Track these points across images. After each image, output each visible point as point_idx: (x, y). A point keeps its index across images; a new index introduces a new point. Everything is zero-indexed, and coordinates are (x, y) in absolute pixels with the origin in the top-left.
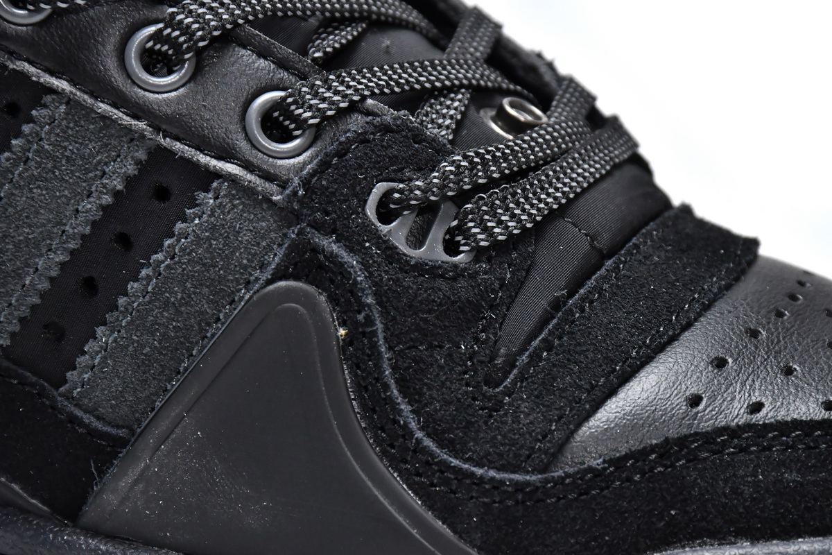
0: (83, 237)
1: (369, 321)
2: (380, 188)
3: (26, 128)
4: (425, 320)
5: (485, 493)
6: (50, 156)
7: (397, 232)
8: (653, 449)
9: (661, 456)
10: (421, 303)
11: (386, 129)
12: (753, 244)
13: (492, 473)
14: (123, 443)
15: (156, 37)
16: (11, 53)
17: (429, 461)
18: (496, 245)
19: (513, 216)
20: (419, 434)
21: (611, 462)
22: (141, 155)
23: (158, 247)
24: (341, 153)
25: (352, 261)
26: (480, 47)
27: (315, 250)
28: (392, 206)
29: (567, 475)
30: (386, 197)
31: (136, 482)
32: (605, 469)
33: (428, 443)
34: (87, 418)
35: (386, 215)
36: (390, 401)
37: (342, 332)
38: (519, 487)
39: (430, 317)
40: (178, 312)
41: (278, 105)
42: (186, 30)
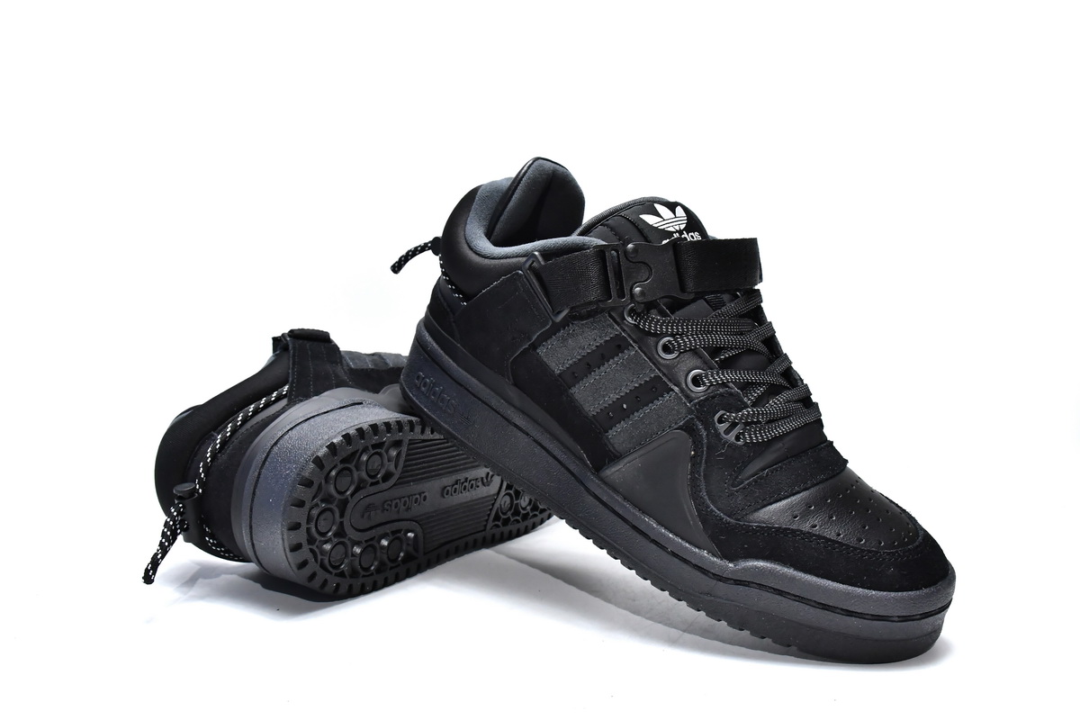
1: (702, 453)
2: (721, 412)
3: (621, 355)
5: (717, 520)
6: (625, 366)
7: (722, 427)
11: (731, 394)
12: (846, 461)
13: (722, 515)
14: (617, 458)
16: (624, 331)
17: (704, 503)
18: (752, 443)
19: (761, 435)
20: (704, 494)
21: (760, 527)
22: (652, 376)
23: (648, 405)
24: (713, 398)
25: (704, 434)
26: (780, 369)
27: (694, 425)
28: (723, 419)
29: (744, 525)
30: (722, 416)
31: (617, 471)
33: (706, 497)
34: (610, 446)
35: (720, 421)
36: (699, 480)
37: (693, 453)
38: (728, 522)
40: (646, 427)
41: (700, 375)
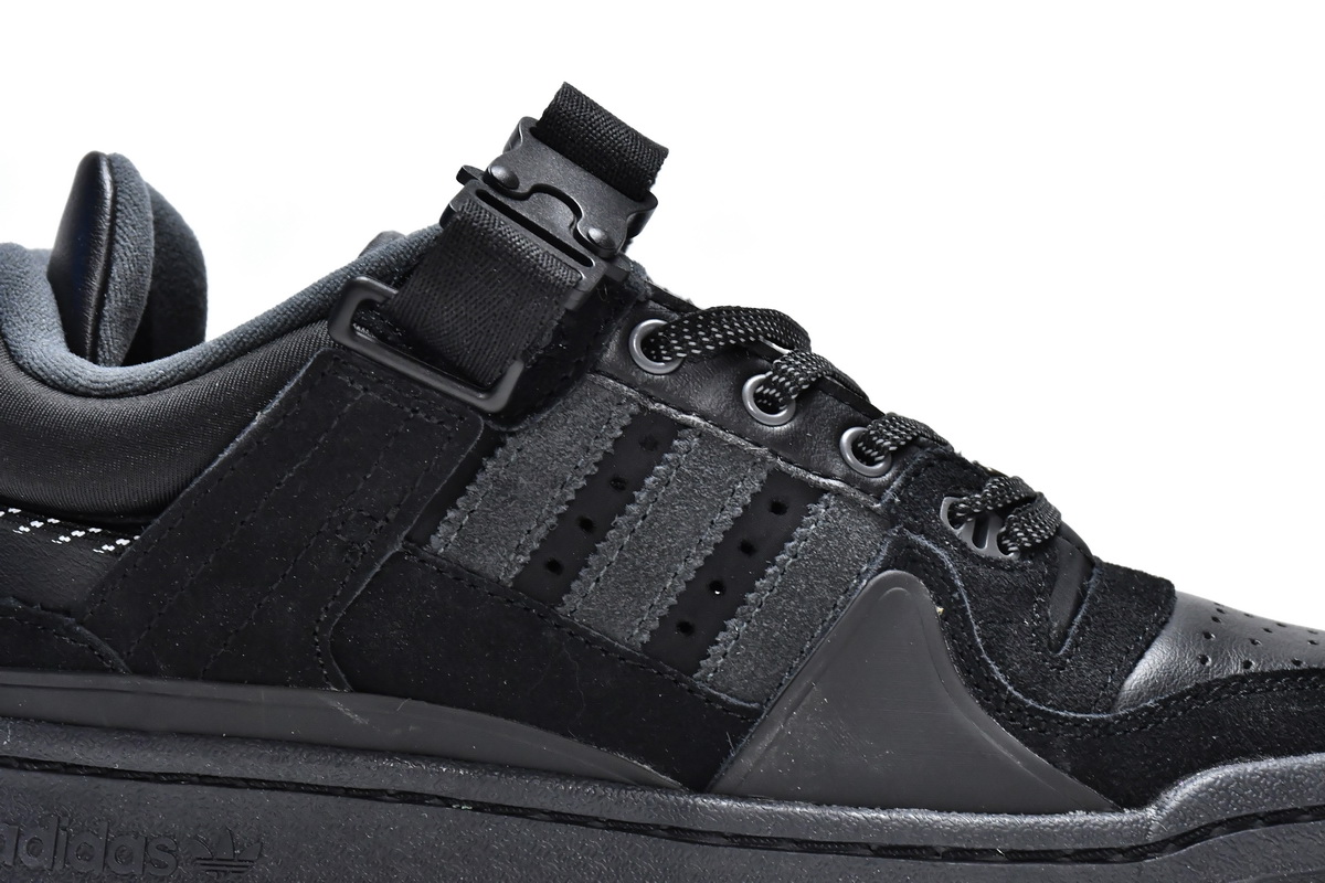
0: (716, 545)
1: (960, 601)
2: (946, 502)
3: (669, 456)
4: (998, 600)
5: (1069, 730)
6: (689, 478)
7: (964, 533)
8: (1188, 692)
9: (1195, 697)
10: (993, 587)
13: (1072, 714)
14: (757, 713)
15: (766, 383)
16: (650, 397)
17: (1021, 709)
22: (764, 475)
23: (781, 549)
24: (916, 474)
25: (941, 554)
27: (912, 546)
28: (959, 514)
29: (1128, 714)
30: (953, 509)
31: (771, 745)
32: (1157, 707)
33: (1018, 694)
34: (724, 696)
35: (954, 522)
37: (940, 610)
38: (1095, 723)
39: (1002, 599)
40: (802, 600)
41: (860, 438)
42: (789, 377)
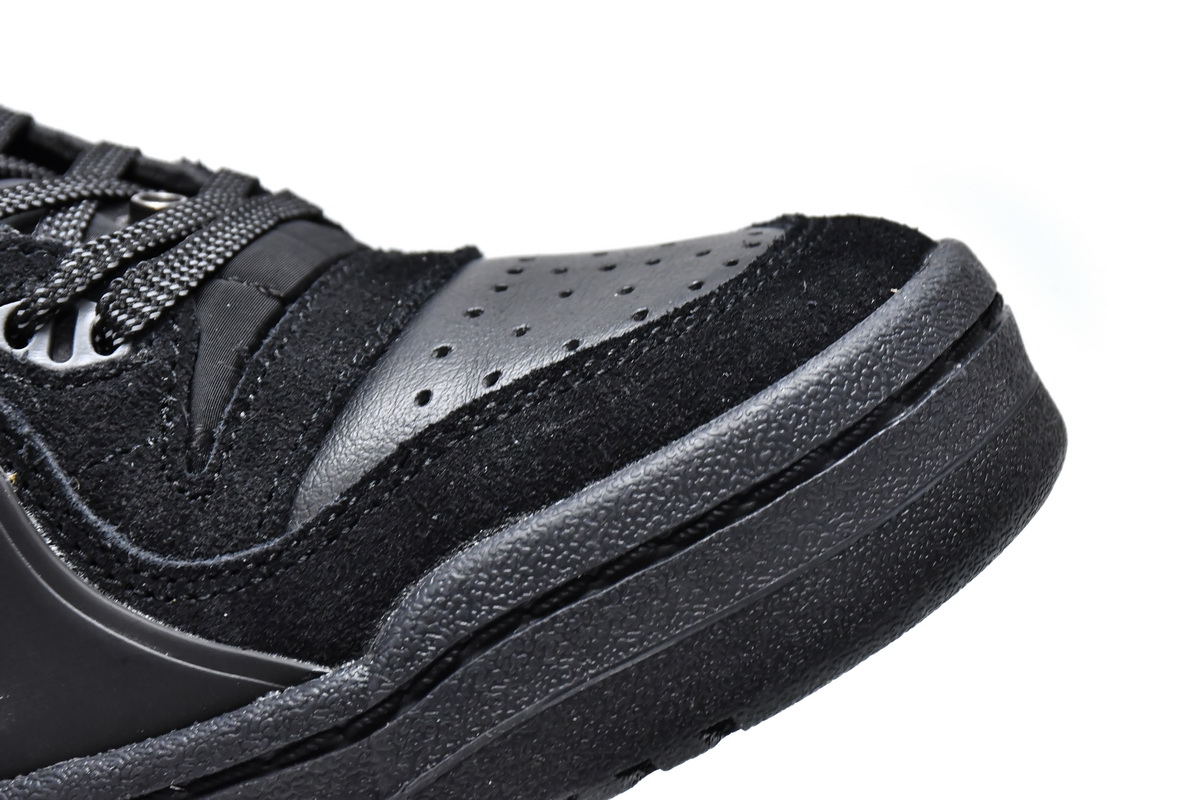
1: (33, 452)
4: (97, 430)
5: (227, 582)
7: (36, 352)
8: (390, 461)
9: (401, 466)
10: (86, 413)
18: (151, 325)
19: (161, 290)
20: (133, 551)
21: (350, 492)
28: (21, 326)
29: (308, 526)
30: (11, 319)
32: (345, 503)
36: (89, 528)
37: (10, 476)
38: (259, 560)
39: (102, 425)
